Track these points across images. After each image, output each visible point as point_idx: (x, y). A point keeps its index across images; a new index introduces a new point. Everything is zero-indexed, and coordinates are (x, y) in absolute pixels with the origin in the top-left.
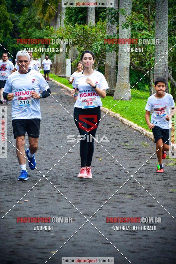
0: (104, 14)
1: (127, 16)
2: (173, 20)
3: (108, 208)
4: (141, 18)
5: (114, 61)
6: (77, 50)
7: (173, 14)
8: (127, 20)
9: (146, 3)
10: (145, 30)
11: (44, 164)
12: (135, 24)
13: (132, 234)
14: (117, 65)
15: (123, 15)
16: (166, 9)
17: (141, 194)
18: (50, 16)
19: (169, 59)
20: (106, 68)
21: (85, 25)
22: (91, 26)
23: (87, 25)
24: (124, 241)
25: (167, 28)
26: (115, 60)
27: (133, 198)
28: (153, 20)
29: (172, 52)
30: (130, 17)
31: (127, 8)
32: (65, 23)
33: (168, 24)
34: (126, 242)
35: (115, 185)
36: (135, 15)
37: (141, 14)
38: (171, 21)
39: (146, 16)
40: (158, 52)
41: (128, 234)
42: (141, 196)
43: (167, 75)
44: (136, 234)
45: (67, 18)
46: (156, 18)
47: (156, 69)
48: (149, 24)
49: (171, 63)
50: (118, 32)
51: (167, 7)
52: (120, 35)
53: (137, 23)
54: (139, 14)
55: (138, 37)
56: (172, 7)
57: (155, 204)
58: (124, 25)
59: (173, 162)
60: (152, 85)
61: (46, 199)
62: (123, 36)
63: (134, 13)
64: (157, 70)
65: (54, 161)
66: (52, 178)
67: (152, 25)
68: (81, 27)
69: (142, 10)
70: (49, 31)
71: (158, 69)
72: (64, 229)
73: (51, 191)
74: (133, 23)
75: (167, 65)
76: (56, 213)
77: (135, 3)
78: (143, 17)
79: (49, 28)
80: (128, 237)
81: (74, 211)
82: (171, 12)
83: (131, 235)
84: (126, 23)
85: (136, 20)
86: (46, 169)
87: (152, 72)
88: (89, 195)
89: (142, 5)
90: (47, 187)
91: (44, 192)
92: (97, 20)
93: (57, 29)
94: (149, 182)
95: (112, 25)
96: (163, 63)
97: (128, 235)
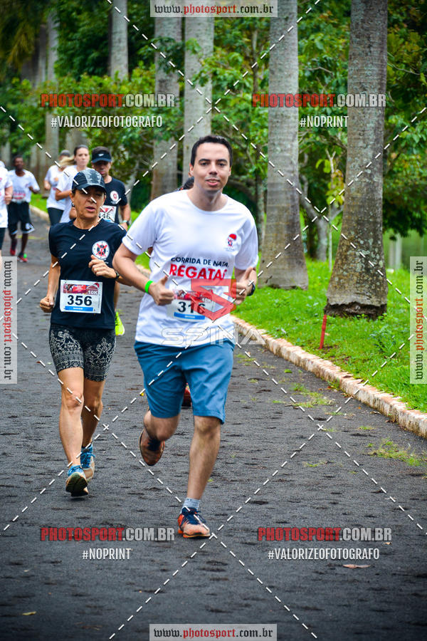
0: (150, 51)
1: (204, 56)
2: (311, 69)
3: (159, 508)
4: (235, 63)
5: (173, 162)
6: (84, 135)
7: (310, 55)
8: (203, 66)
9: (247, 27)
10: (245, 91)
11: (8, 405)
12: (222, 77)
13: (215, 567)
14: (180, 172)
15: (193, 55)
16: (293, 42)
17: (236, 473)
18: (22, 54)
19: (301, 158)
20: (154, 177)
21: (105, 76)
22: (119, 80)
23: (109, 76)
24: (195, 586)
25: (297, 86)
26: (176, 159)
27: (218, 484)
28: (263, 67)
29: (308, 143)
30: (209, 60)
31: (204, 37)
32: (56, 71)
33: (299, 76)
34: (199, 586)
35: (174, 455)
36: (222, 56)
37: (237, 52)
38: (304, 71)
39: (246, 58)
40: (276, 143)
41: (204, 569)
42: (237, 478)
43: (297, 197)
44: (223, 567)
45: (61, 59)
46: (270, 62)
47: (272, 182)
48: (254, 77)
49: (305, 167)
50: (182, 94)
51: (296, 37)
52: (187, 100)
53: (226, 75)
54: (231, 53)
55: (229, 107)
56: (308, 38)
57: (268, 498)
58: (197, 79)
59: (310, 399)
60: (262, 220)
61: (13, 487)
62: (193, 103)
63: (219, 49)
64: (272, 185)
65: (31, 397)
66: (26, 438)
67: (260, 79)
68: (95, 81)
69: (237, 44)
70: (18, 90)
71: (276, 181)
72: (53, 558)
73: (24, 469)
74: (218, 73)
75: (297, 174)
76: (35, 520)
77: (221, 26)
78: (241, 59)
79: (20, 82)
80: (204, 575)
81: (79, 516)
82: (306, 49)
83: (213, 570)
84: (201, 72)
85: (225, 68)
86: (13, 417)
87: (262, 189)
88: (113, 478)
89: (238, 33)
90: (14, 458)
91: (7, 471)
92: (132, 66)
93: (37, 86)
94: (255, 447)
95: (168, 78)
96: (288, 169)
97: (205, 572)
